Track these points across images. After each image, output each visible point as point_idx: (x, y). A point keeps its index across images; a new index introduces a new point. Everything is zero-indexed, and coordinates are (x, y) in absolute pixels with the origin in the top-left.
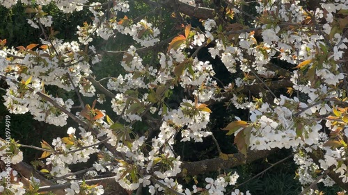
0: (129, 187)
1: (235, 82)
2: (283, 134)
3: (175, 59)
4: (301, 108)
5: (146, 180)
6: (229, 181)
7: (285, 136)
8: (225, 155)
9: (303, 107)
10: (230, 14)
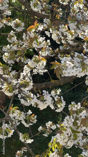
0: (9, 94)
1: (59, 48)
2: (76, 69)
3: (30, 36)
4: (84, 59)
5: (16, 92)
6: (56, 92)
7: (77, 71)
8: (53, 80)
9: (85, 58)
10: (58, 17)
